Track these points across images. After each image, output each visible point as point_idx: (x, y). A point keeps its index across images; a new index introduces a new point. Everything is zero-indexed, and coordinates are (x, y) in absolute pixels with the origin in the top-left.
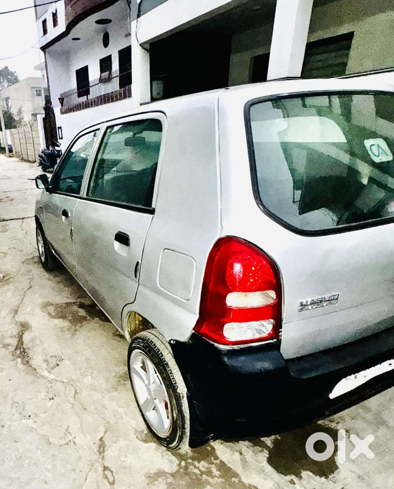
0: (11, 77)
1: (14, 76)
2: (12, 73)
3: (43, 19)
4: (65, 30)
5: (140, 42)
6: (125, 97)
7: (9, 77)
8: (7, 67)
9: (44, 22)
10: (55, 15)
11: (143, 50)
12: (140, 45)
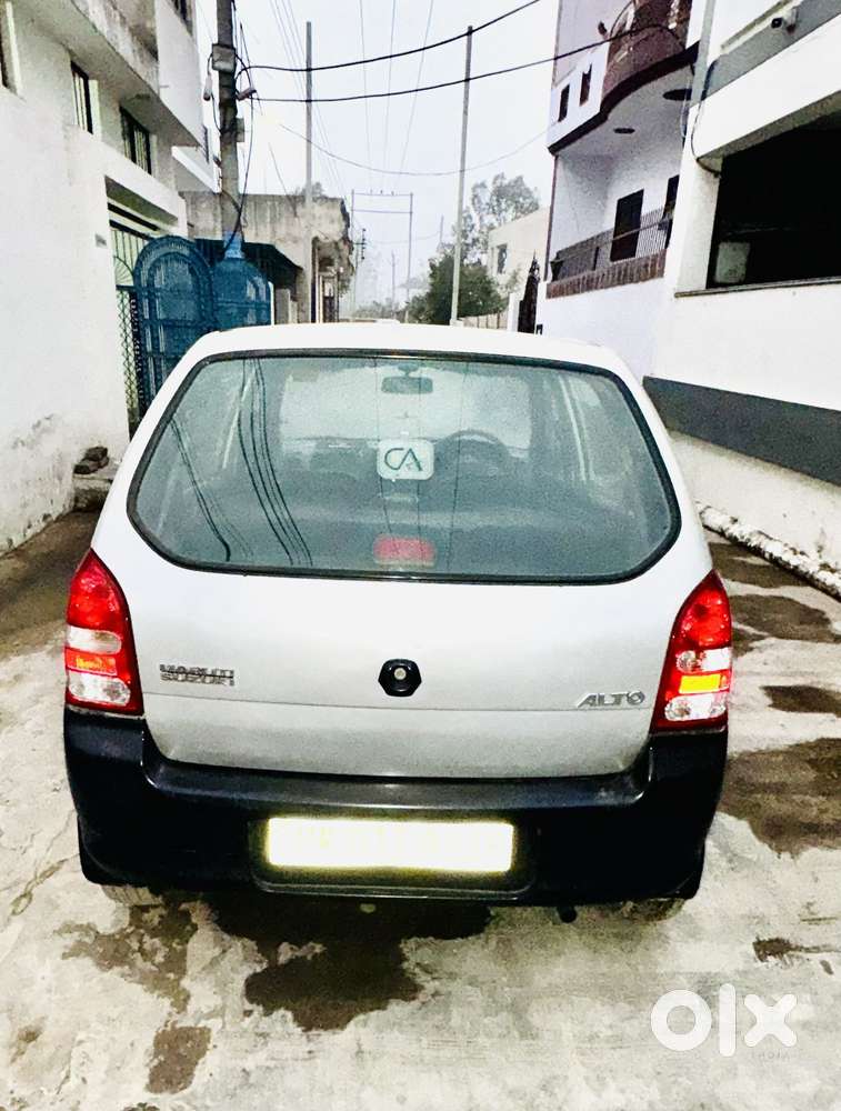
0: (524, 199)
1: (530, 197)
2: (527, 190)
3: (562, 86)
4: (598, 111)
5: (699, 154)
6: (653, 276)
7: (521, 200)
8: (520, 178)
9: (565, 93)
10: (586, 78)
11: (705, 171)
12: (698, 160)
